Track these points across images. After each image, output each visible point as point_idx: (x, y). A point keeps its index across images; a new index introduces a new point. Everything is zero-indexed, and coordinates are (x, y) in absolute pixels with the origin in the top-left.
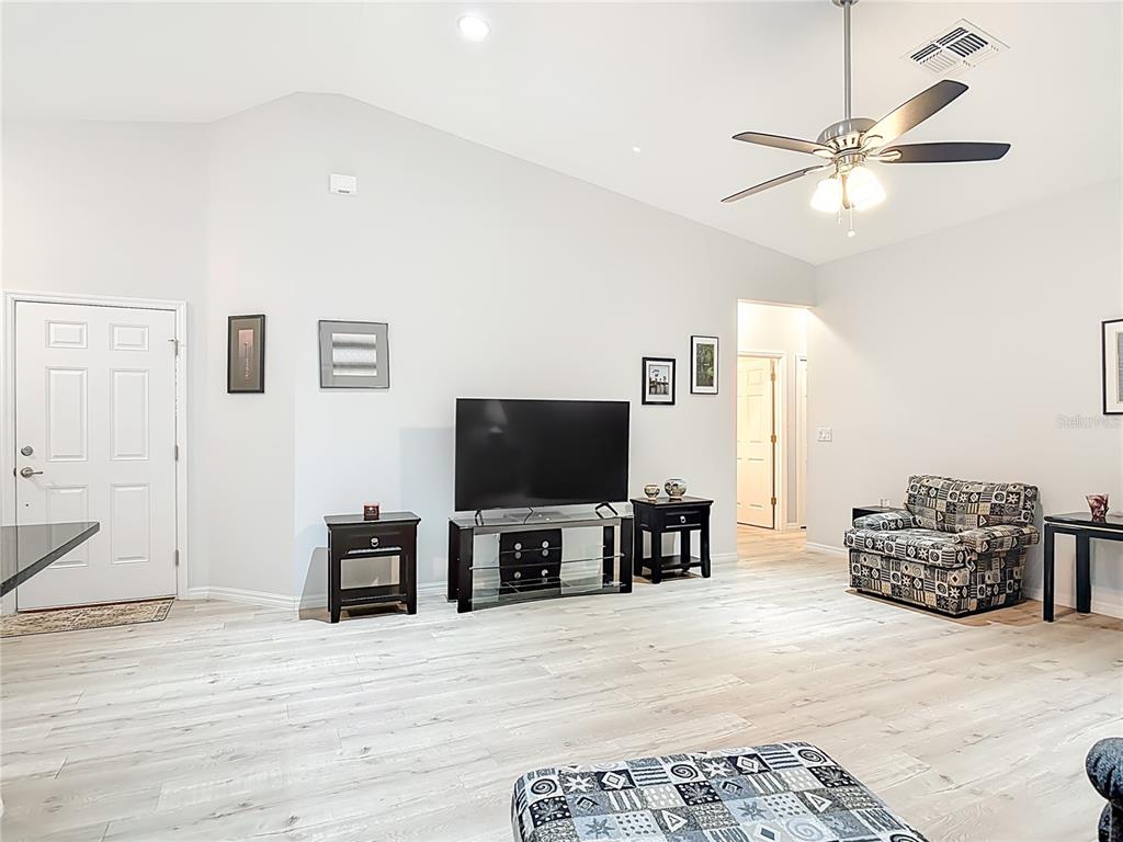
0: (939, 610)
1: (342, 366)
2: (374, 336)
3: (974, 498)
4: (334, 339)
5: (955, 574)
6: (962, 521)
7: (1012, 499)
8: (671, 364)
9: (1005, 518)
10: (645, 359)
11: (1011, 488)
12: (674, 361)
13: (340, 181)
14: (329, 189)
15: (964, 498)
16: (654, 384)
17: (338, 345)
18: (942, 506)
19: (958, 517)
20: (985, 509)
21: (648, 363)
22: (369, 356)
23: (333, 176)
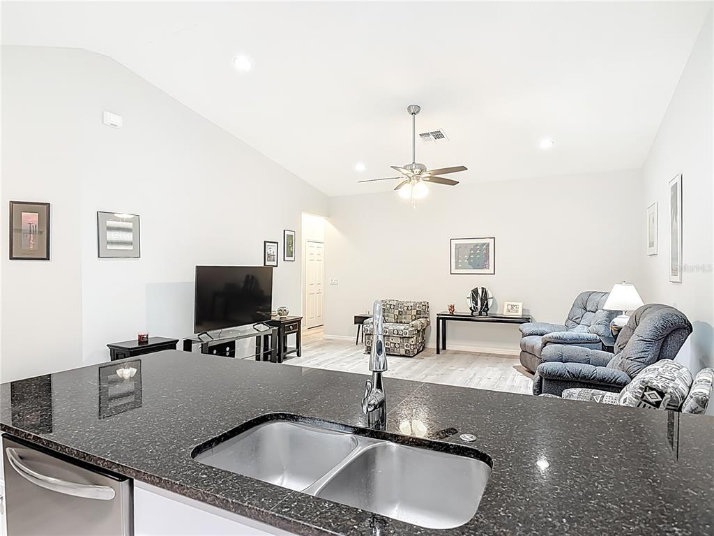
0: (407, 355)
1: (112, 243)
2: (131, 224)
3: (410, 308)
4: (107, 224)
5: (412, 339)
6: (405, 318)
7: (424, 307)
8: (276, 245)
9: (422, 316)
10: (265, 242)
11: (423, 303)
12: (277, 243)
13: (112, 118)
14: (103, 122)
15: (406, 308)
16: (270, 256)
17: (110, 229)
18: (396, 312)
19: (403, 316)
20: (414, 312)
21: (267, 244)
22: (128, 237)
23: (105, 112)
